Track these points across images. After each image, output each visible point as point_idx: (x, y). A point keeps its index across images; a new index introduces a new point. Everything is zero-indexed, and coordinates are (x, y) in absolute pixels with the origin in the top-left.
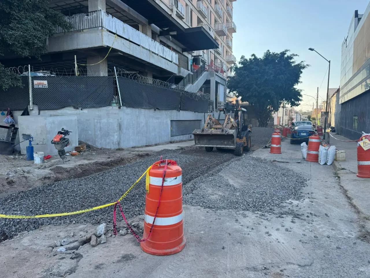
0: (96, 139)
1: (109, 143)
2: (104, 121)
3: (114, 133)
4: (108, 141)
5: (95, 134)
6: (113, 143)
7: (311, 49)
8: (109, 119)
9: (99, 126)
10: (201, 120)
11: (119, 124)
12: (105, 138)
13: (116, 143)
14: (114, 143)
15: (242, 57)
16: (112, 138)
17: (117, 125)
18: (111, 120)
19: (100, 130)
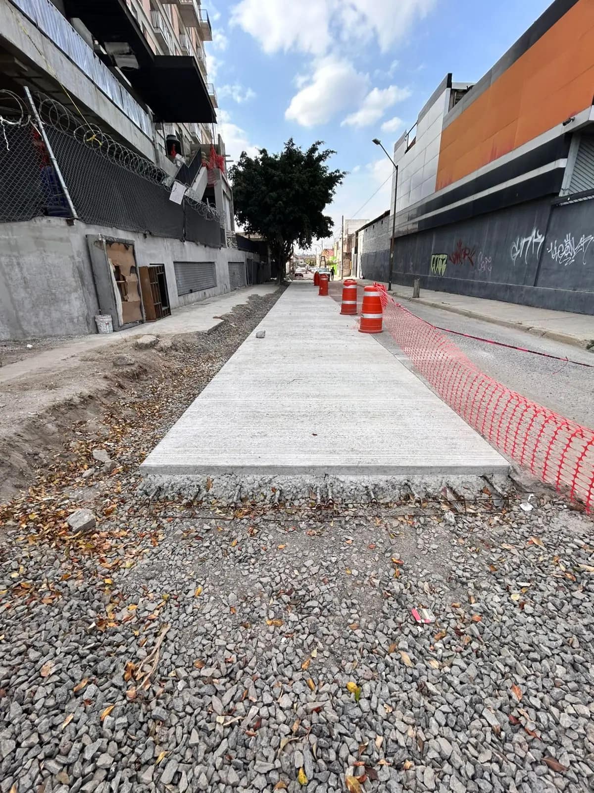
0: (21, 314)
1: (60, 321)
2: (31, 260)
3: (69, 293)
4: (56, 315)
5: (12, 300)
6: (71, 320)
7: (376, 142)
8: (44, 254)
9: (19, 276)
10: (213, 263)
11: (78, 268)
12: (46, 307)
13: (81, 318)
14: (75, 320)
15: (243, 155)
16: (66, 308)
17: (74, 271)
18: (52, 259)
19: (26, 288)
